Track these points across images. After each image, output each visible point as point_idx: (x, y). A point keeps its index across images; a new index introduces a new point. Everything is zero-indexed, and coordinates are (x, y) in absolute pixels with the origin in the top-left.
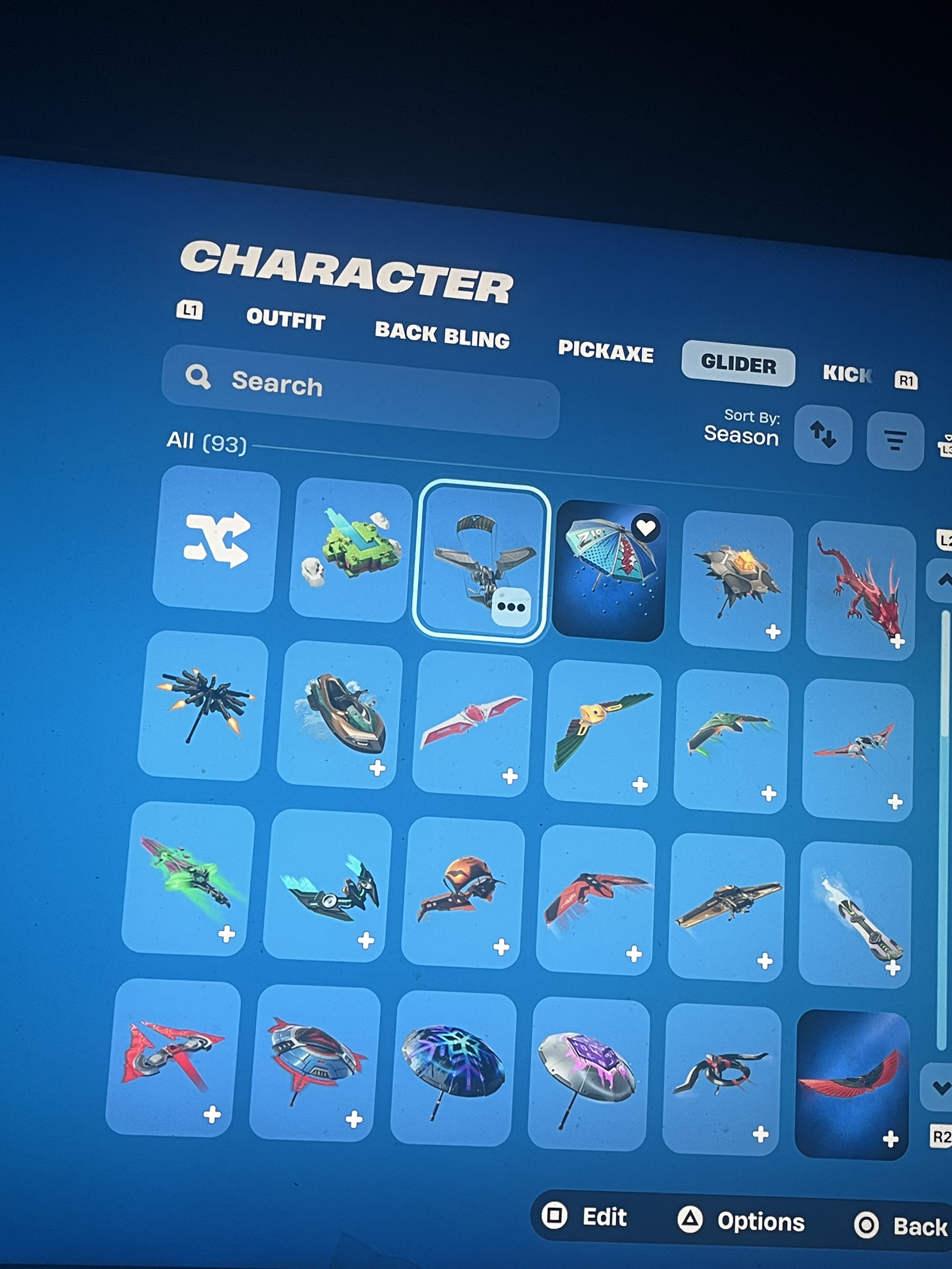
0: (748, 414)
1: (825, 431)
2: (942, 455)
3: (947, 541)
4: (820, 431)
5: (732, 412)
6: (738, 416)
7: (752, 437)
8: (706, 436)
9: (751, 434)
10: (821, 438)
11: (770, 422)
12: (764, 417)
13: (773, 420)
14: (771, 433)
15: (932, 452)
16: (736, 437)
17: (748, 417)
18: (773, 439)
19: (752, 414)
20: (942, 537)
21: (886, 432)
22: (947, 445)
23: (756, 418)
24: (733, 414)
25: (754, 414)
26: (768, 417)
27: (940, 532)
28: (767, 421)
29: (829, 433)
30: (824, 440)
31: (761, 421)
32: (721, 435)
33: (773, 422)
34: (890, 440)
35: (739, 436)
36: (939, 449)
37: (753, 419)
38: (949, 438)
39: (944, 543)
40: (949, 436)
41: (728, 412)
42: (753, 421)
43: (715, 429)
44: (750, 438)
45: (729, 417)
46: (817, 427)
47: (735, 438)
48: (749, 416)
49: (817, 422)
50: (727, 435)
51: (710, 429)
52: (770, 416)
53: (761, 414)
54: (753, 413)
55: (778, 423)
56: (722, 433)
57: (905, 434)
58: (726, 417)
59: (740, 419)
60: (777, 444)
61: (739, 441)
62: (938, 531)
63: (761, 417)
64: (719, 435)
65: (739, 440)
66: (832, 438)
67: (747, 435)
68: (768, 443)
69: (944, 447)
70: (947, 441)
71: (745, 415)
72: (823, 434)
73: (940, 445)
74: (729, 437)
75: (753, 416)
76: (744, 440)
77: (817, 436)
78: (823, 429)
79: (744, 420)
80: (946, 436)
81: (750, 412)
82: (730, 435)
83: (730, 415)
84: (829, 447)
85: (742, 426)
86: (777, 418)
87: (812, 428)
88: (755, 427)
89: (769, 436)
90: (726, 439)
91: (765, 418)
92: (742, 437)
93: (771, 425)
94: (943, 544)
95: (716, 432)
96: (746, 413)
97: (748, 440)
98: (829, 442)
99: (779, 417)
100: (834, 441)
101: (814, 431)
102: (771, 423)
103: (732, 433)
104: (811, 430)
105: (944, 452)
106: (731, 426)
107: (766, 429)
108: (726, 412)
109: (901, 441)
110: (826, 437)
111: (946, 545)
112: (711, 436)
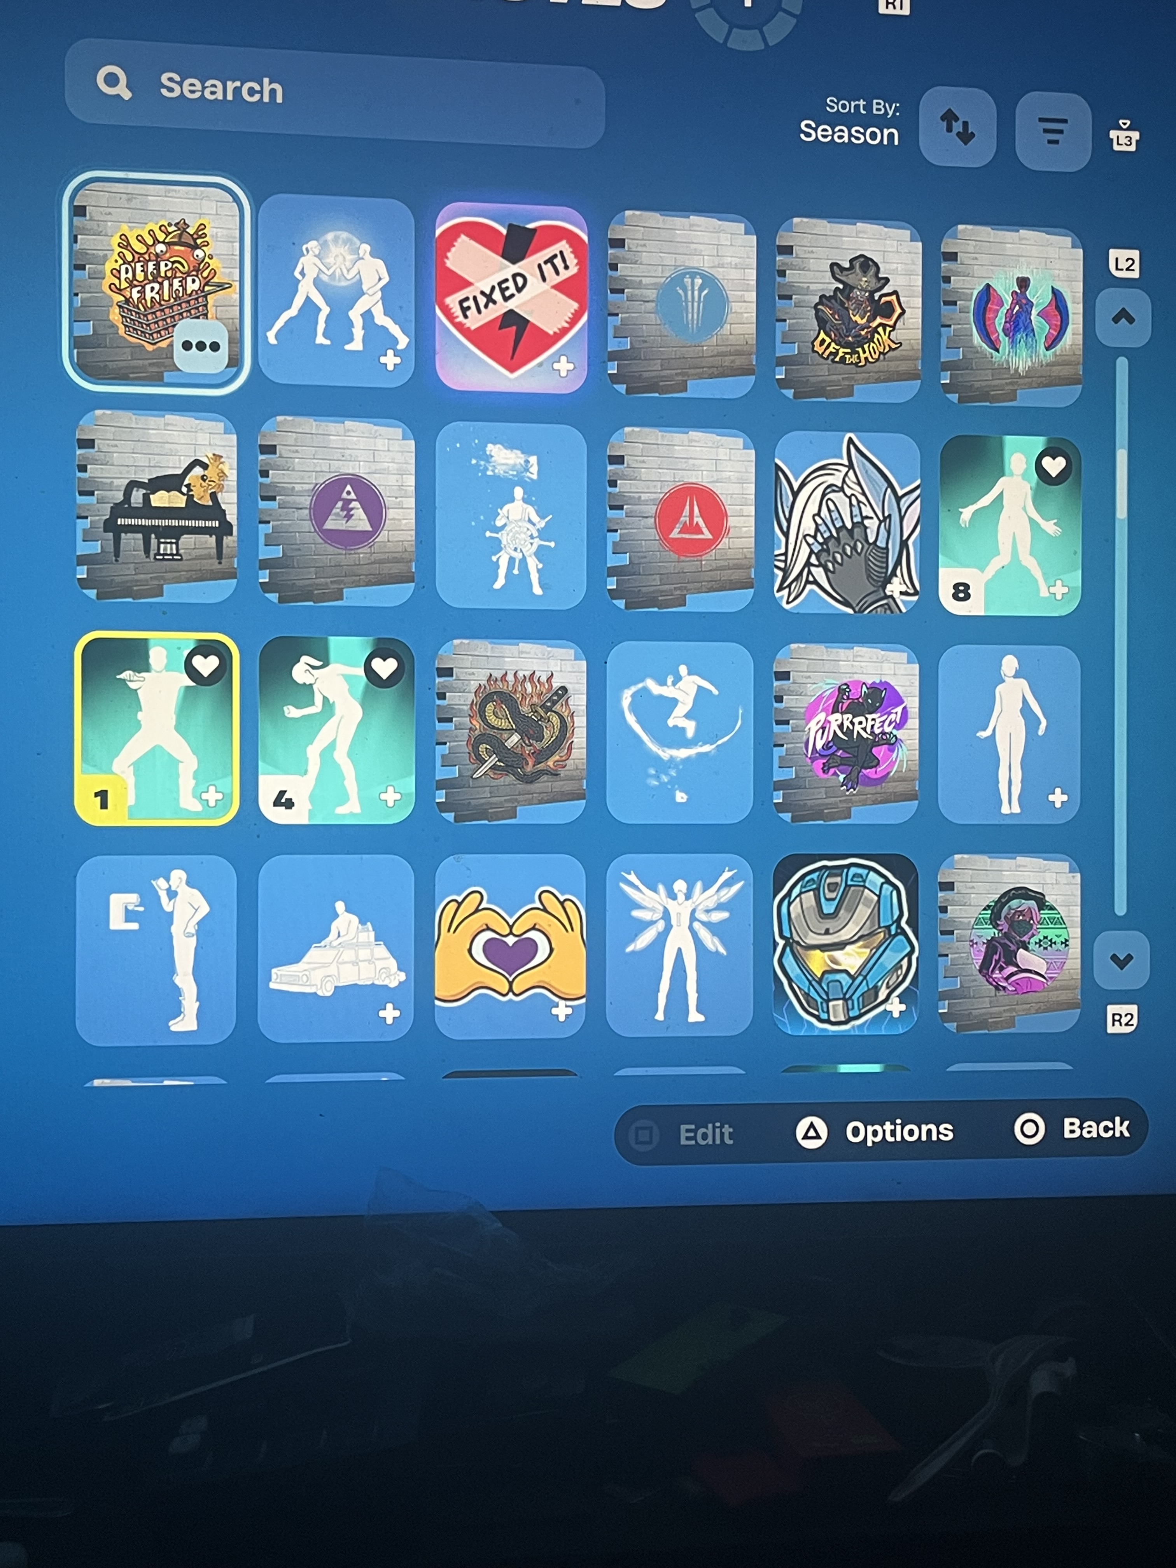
0: (857, 102)
1: (960, 123)
2: (1116, 147)
3: (1123, 265)
4: (954, 122)
5: (836, 101)
6: (844, 107)
7: (864, 134)
8: (802, 136)
9: (862, 130)
10: (955, 131)
11: (886, 113)
12: (879, 106)
13: (891, 109)
14: (888, 128)
15: (1102, 142)
16: (842, 134)
17: (857, 107)
18: (891, 136)
19: (862, 103)
20: (1117, 259)
21: (1041, 120)
22: (1122, 134)
23: (868, 107)
24: (837, 104)
25: (865, 103)
26: (884, 106)
27: (1113, 253)
28: (882, 112)
29: (965, 124)
30: (958, 134)
31: (875, 112)
32: (822, 133)
33: (891, 113)
34: (1046, 131)
35: (846, 135)
36: (1112, 140)
37: (864, 110)
38: (1124, 124)
39: (1119, 267)
40: (1125, 121)
41: (831, 101)
42: (864, 112)
43: (814, 125)
44: (861, 136)
45: (832, 108)
46: (949, 117)
47: (840, 137)
48: (859, 105)
49: (950, 110)
50: (830, 132)
51: (808, 126)
52: (887, 105)
53: (875, 101)
54: (864, 101)
55: (898, 114)
56: (824, 130)
57: (1065, 121)
58: (828, 109)
59: (847, 109)
60: (896, 143)
61: (846, 141)
62: (1111, 251)
63: (875, 107)
64: (820, 133)
65: (846, 139)
66: (970, 132)
67: (857, 131)
68: (885, 142)
69: (1118, 137)
70: (1121, 129)
71: (853, 104)
72: (957, 127)
73: (1113, 134)
74: (833, 136)
75: (864, 105)
76: (853, 139)
77: (949, 129)
78: (957, 119)
79: (852, 111)
80: (1121, 122)
81: (859, 101)
82: (834, 133)
83: (834, 105)
84: (966, 144)
85: (849, 120)
86: (896, 106)
87: (943, 119)
88: (867, 121)
89: (886, 132)
90: (829, 138)
91: (881, 107)
92: (850, 135)
93: (889, 117)
94: (1117, 269)
95: (815, 130)
96: (854, 102)
97: (858, 138)
98: (966, 137)
99: (898, 105)
100: (973, 135)
101: (945, 123)
102: (888, 114)
103: (837, 129)
104: (941, 121)
105: (1118, 144)
106: (834, 120)
107: (882, 122)
108: (828, 101)
109: (1061, 132)
110: (961, 130)
111: (1122, 270)
112: (808, 135)
